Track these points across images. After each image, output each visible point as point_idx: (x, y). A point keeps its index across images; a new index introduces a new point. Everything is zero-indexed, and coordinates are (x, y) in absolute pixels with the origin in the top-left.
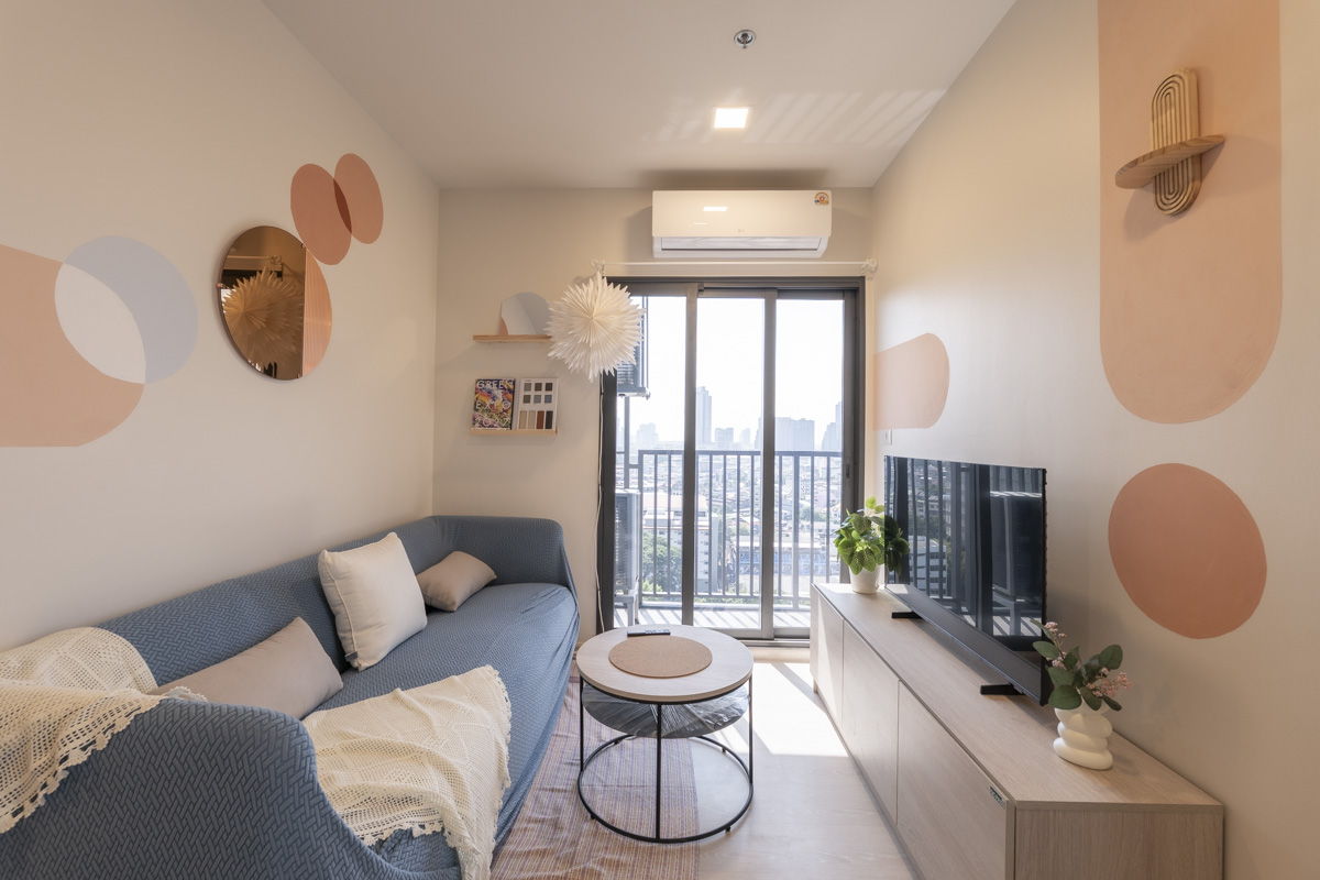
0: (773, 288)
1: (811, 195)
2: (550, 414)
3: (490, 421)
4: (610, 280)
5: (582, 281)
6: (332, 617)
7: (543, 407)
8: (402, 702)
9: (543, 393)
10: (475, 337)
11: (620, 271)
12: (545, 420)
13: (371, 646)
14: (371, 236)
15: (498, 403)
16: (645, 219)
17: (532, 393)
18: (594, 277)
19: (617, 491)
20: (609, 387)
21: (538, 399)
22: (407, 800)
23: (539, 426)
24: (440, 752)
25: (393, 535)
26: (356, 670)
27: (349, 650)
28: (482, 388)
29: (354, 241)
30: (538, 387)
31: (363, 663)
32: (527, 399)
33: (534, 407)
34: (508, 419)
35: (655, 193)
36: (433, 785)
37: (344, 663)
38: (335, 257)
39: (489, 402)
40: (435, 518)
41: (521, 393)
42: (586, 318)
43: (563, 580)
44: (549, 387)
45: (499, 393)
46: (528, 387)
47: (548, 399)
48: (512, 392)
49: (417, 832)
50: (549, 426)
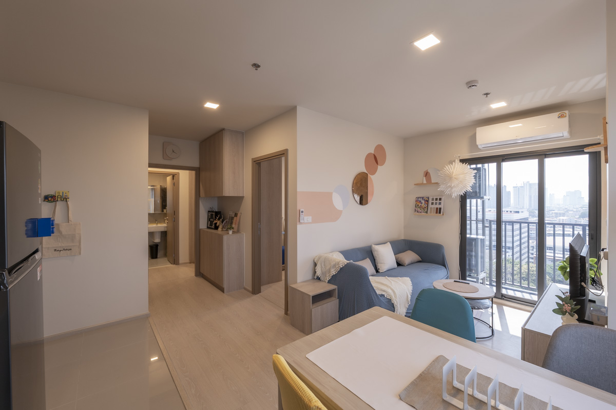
1: (556, 114)
2: (440, 209)
3: (420, 211)
4: (463, 161)
5: (451, 162)
6: (375, 260)
7: (438, 206)
8: (388, 280)
9: (438, 201)
10: (415, 185)
11: (467, 156)
12: (439, 211)
13: (383, 268)
14: (383, 164)
15: (423, 205)
16: (473, 138)
17: (434, 201)
18: (454, 161)
19: (468, 236)
20: (463, 199)
21: (436, 204)
22: (384, 291)
23: (437, 213)
24: (392, 287)
25: (389, 243)
26: (379, 272)
27: (378, 268)
28: (418, 200)
29: (379, 166)
30: (436, 199)
31: (380, 271)
32: (432, 204)
33: (435, 206)
34: (426, 210)
35: (477, 129)
36: (390, 291)
37: (377, 271)
38: (374, 173)
39: (420, 205)
40: (403, 240)
41: (430, 201)
42: (450, 177)
43: (444, 264)
44: (440, 199)
45: (423, 202)
46: (433, 199)
47: (440, 204)
48: (428, 201)
49: (385, 296)
50: (440, 213)
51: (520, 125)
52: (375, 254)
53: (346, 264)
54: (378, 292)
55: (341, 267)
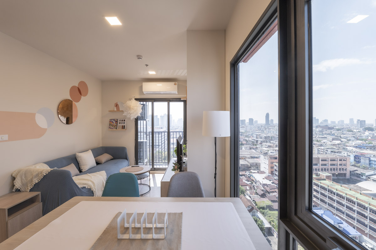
0: (169, 100)
1: (173, 83)
2: (124, 126)
3: (112, 128)
4: (136, 99)
5: (130, 99)
6: (78, 164)
7: (123, 125)
8: (89, 176)
9: (123, 122)
10: (109, 111)
11: (138, 97)
12: (123, 127)
13: (85, 168)
14: (86, 95)
15: (114, 124)
16: (141, 88)
17: (121, 122)
18: (132, 99)
19: (139, 141)
20: (137, 120)
21: (122, 123)
22: (85, 184)
23: (122, 129)
24: (92, 180)
25: (90, 150)
26: (82, 172)
27: (81, 169)
28: (111, 121)
29: (82, 96)
30: (122, 121)
31: (83, 171)
32: (120, 123)
33: (121, 125)
34: (116, 127)
35: (143, 83)
36: (90, 183)
37: (80, 171)
38: (78, 101)
39: (112, 124)
40: (102, 147)
41: (119, 122)
42: (129, 108)
43: (126, 158)
44: (124, 121)
45: (114, 122)
46: (120, 121)
47: (124, 123)
48: (117, 122)
49: (86, 187)
50: (124, 128)
51: (161, 85)
52: (79, 159)
53: (49, 171)
54: (80, 186)
55: (45, 175)
